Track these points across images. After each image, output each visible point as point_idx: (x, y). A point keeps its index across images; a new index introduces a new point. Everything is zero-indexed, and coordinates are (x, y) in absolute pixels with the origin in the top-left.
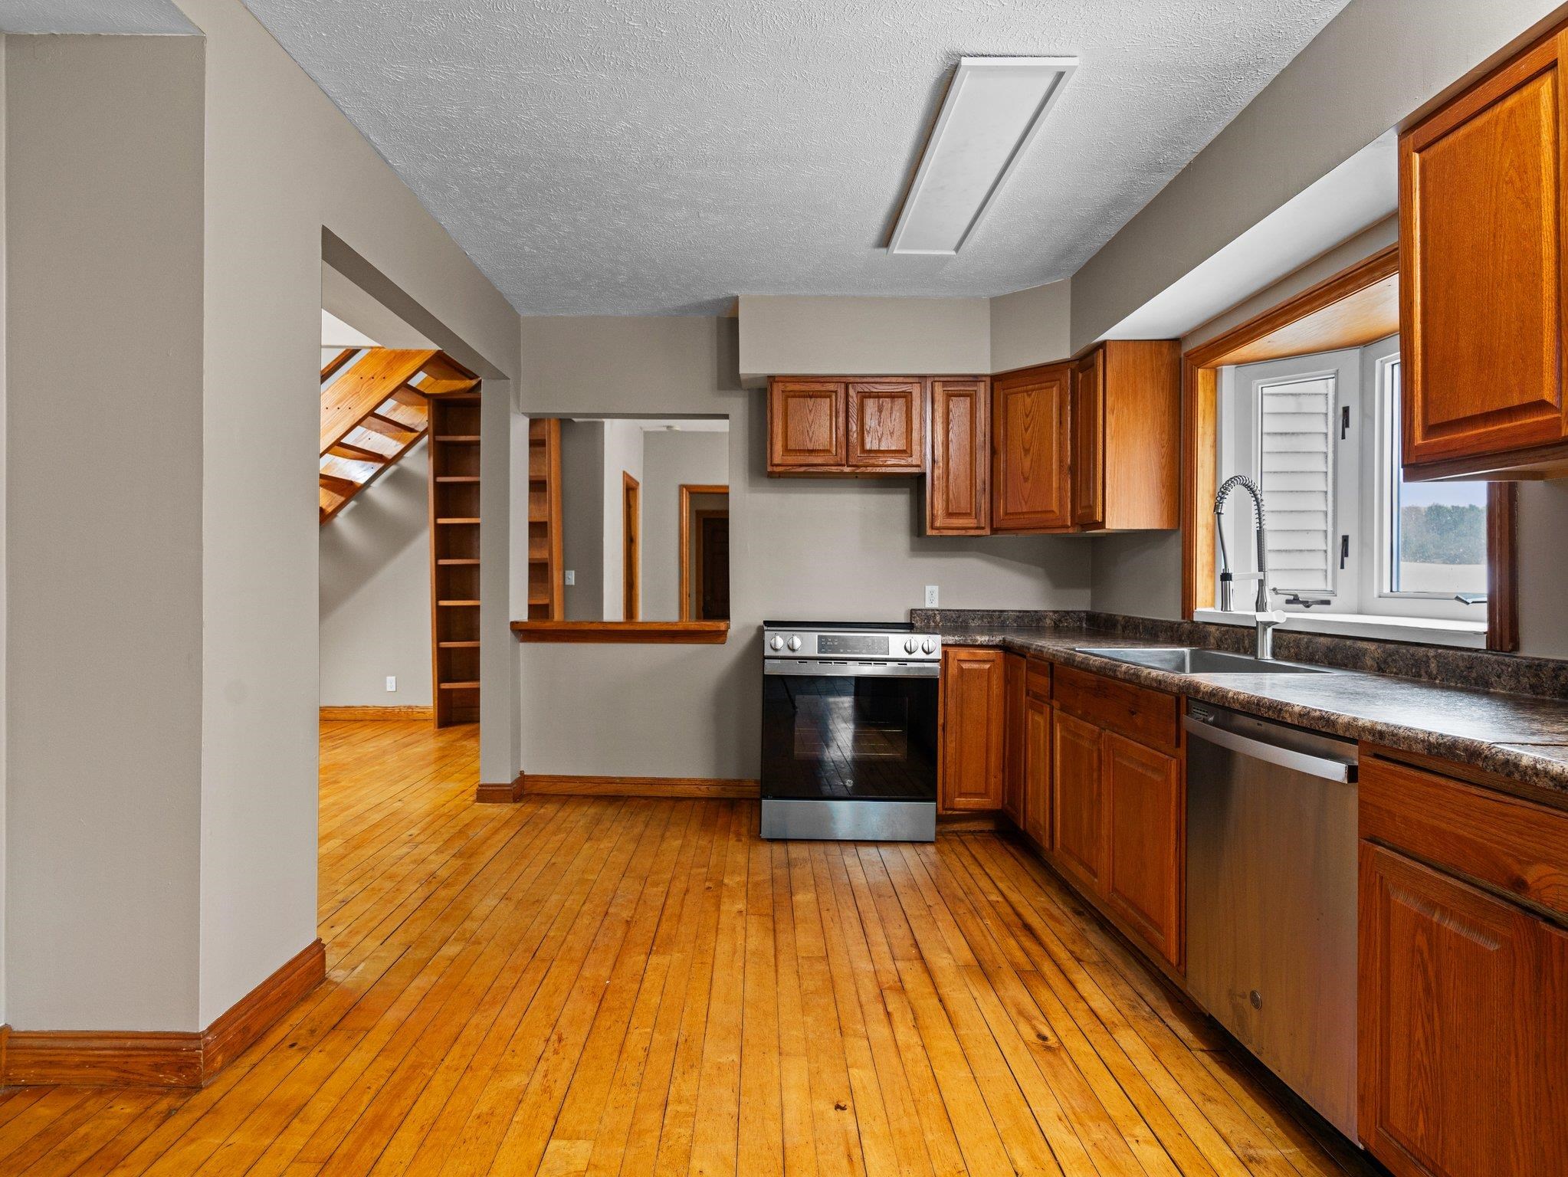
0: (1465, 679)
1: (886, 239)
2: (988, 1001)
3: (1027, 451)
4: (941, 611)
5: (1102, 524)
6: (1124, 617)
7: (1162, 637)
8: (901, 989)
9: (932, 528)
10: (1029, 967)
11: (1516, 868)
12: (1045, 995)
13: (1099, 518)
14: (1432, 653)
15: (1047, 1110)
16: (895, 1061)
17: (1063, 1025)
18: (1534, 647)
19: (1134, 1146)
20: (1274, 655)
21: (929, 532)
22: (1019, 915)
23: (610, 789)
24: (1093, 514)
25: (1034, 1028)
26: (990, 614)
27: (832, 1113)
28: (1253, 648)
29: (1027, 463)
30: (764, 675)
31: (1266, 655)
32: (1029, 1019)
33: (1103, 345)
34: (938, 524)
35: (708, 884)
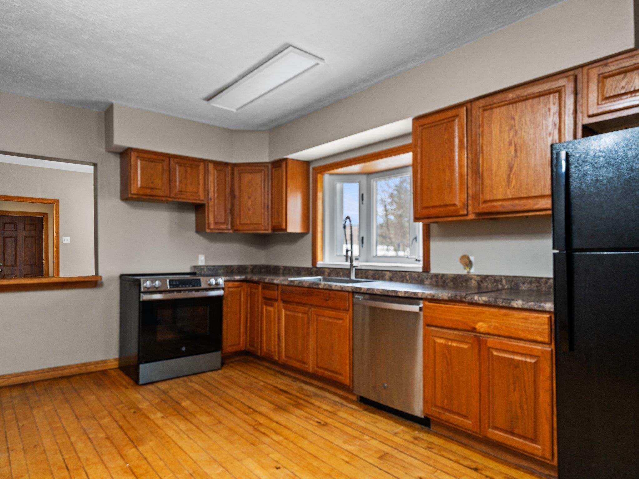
0: (417, 280)
1: (209, 99)
2: (293, 418)
3: (250, 198)
4: (207, 266)
5: (286, 229)
6: (283, 267)
7: (303, 273)
8: (260, 424)
9: (208, 228)
10: (295, 403)
11: (473, 325)
12: (308, 410)
13: (284, 227)
14: (407, 273)
15: (339, 442)
16: (281, 447)
17: (321, 417)
18: (435, 269)
19: (368, 442)
20: (356, 277)
21: (208, 231)
22: (276, 387)
23: (19, 380)
24: (281, 225)
25: (314, 421)
26: (227, 267)
27: (277, 471)
28: (349, 275)
29: (250, 203)
30: (140, 301)
31: (353, 277)
32: (310, 419)
33: (286, 160)
34: (212, 227)
35: (132, 411)
